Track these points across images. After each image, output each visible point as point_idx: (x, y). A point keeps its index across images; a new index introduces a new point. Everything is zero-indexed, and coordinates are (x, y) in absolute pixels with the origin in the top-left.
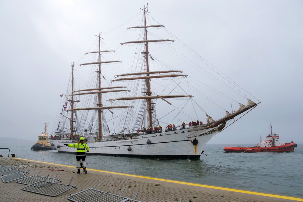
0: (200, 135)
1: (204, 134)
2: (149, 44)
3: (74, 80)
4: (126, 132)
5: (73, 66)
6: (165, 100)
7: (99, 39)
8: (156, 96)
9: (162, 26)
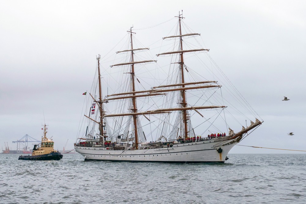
0: (223, 145)
1: (226, 144)
2: (185, 55)
3: (101, 77)
4: (163, 141)
5: (98, 59)
6: (197, 112)
7: (131, 35)
8: (191, 107)
9: (198, 34)
